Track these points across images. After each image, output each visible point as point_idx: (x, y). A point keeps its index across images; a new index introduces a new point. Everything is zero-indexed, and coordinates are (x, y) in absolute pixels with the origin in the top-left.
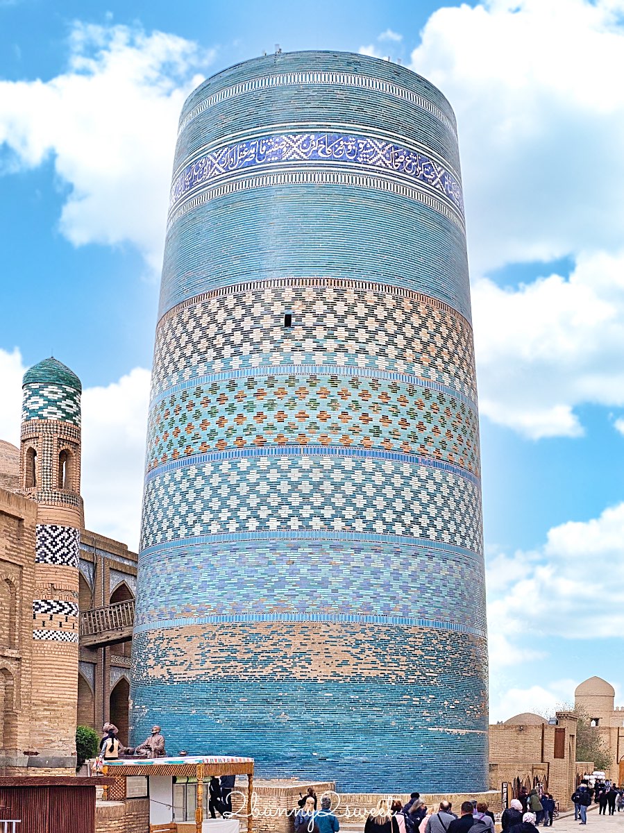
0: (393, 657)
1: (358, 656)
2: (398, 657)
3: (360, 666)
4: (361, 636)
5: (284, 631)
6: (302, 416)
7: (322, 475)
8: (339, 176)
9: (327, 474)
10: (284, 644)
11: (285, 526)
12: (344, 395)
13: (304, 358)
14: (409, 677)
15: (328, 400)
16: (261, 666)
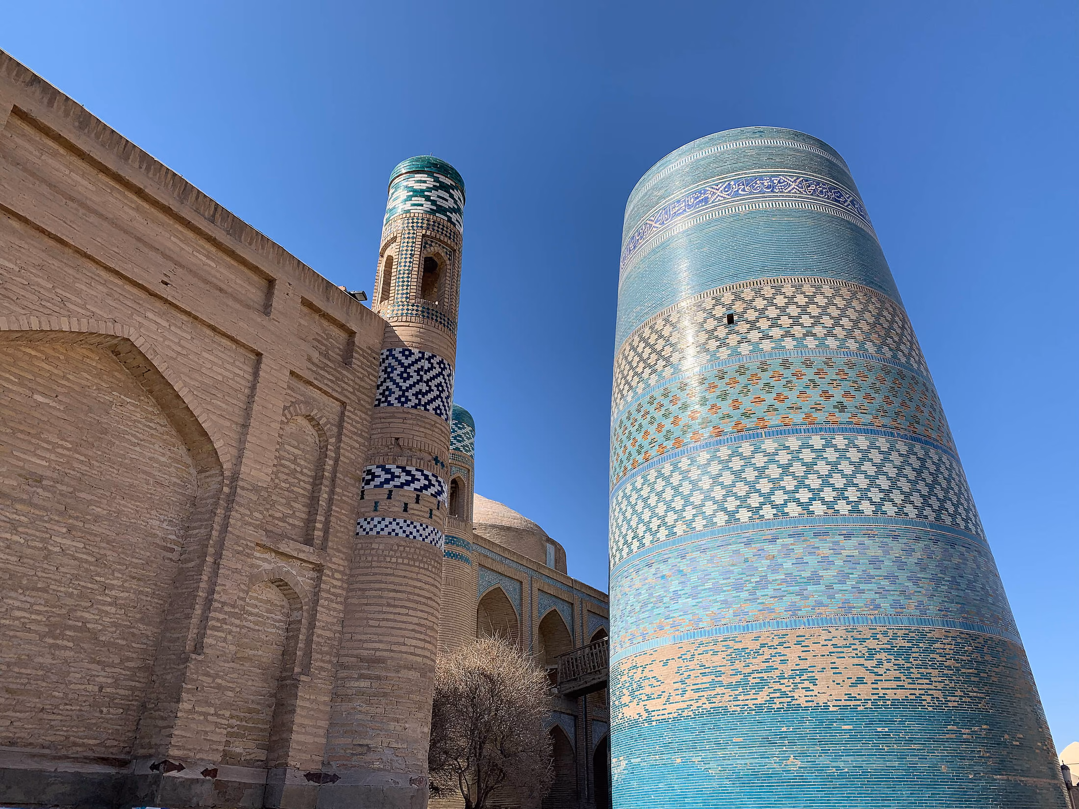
0: (921, 670)
1: (876, 670)
2: (928, 671)
3: (880, 685)
4: (872, 644)
5: (776, 642)
6: (759, 400)
7: (789, 457)
8: (760, 204)
9: (795, 455)
10: (778, 659)
11: (758, 516)
12: (798, 375)
13: (751, 348)
14: (949, 698)
15: (784, 382)
16: (753, 691)
